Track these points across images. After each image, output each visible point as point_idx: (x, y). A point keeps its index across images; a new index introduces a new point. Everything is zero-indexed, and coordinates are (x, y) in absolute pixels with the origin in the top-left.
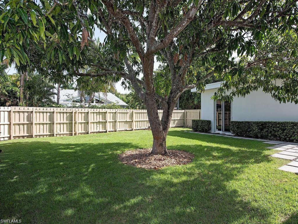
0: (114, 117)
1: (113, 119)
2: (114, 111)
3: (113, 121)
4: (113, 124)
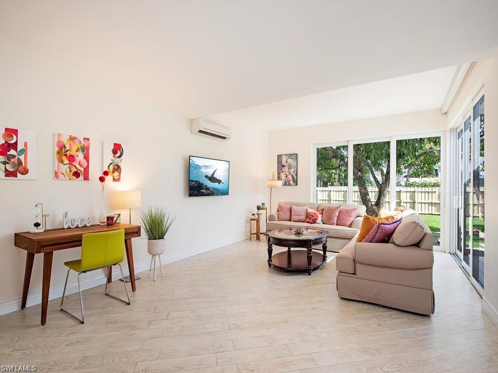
0: (413, 197)
1: (410, 199)
2: (412, 189)
3: (411, 201)
4: (410, 205)
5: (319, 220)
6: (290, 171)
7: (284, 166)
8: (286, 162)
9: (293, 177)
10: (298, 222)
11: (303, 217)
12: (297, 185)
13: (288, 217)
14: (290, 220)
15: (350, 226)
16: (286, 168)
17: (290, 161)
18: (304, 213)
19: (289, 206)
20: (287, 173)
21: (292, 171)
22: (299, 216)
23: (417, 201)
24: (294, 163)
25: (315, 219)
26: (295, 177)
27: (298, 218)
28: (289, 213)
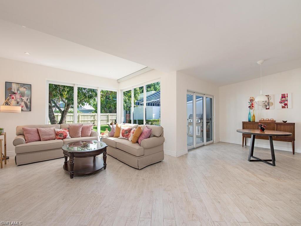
5: (68, 136)
6: (23, 98)
7: (15, 93)
8: (18, 90)
9: (26, 104)
10: (49, 140)
11: (53, 136)
12: (30, 111)
13: (37, 138)
14: (40, 140)
15: (91, 136)
16: (18, 96)
17: (22, 89)
18: (53, 133)
19: (35, 129)
20: (18, 100)
21: (25, 99)
22: (49, 135)
23: (67, 121)
24: (27, 92)
25: (65, 136)
26: (29, 104)
27: (48, 137)
28: (37, 135)
